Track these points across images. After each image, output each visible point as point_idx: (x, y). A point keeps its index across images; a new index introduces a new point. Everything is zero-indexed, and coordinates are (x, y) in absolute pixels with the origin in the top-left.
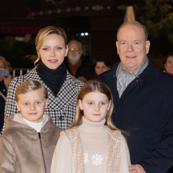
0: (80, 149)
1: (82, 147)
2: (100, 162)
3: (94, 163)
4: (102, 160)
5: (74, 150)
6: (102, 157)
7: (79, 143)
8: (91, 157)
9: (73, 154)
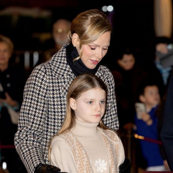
0: (85, 156)
1: (86, 154)
2: (104, 168)
3: (99, 170)
4: (106, 165)
5: (77, 157)
6: (105, 162)
7: (81, 149)
8: (95, 164)
9: (77, 162)
